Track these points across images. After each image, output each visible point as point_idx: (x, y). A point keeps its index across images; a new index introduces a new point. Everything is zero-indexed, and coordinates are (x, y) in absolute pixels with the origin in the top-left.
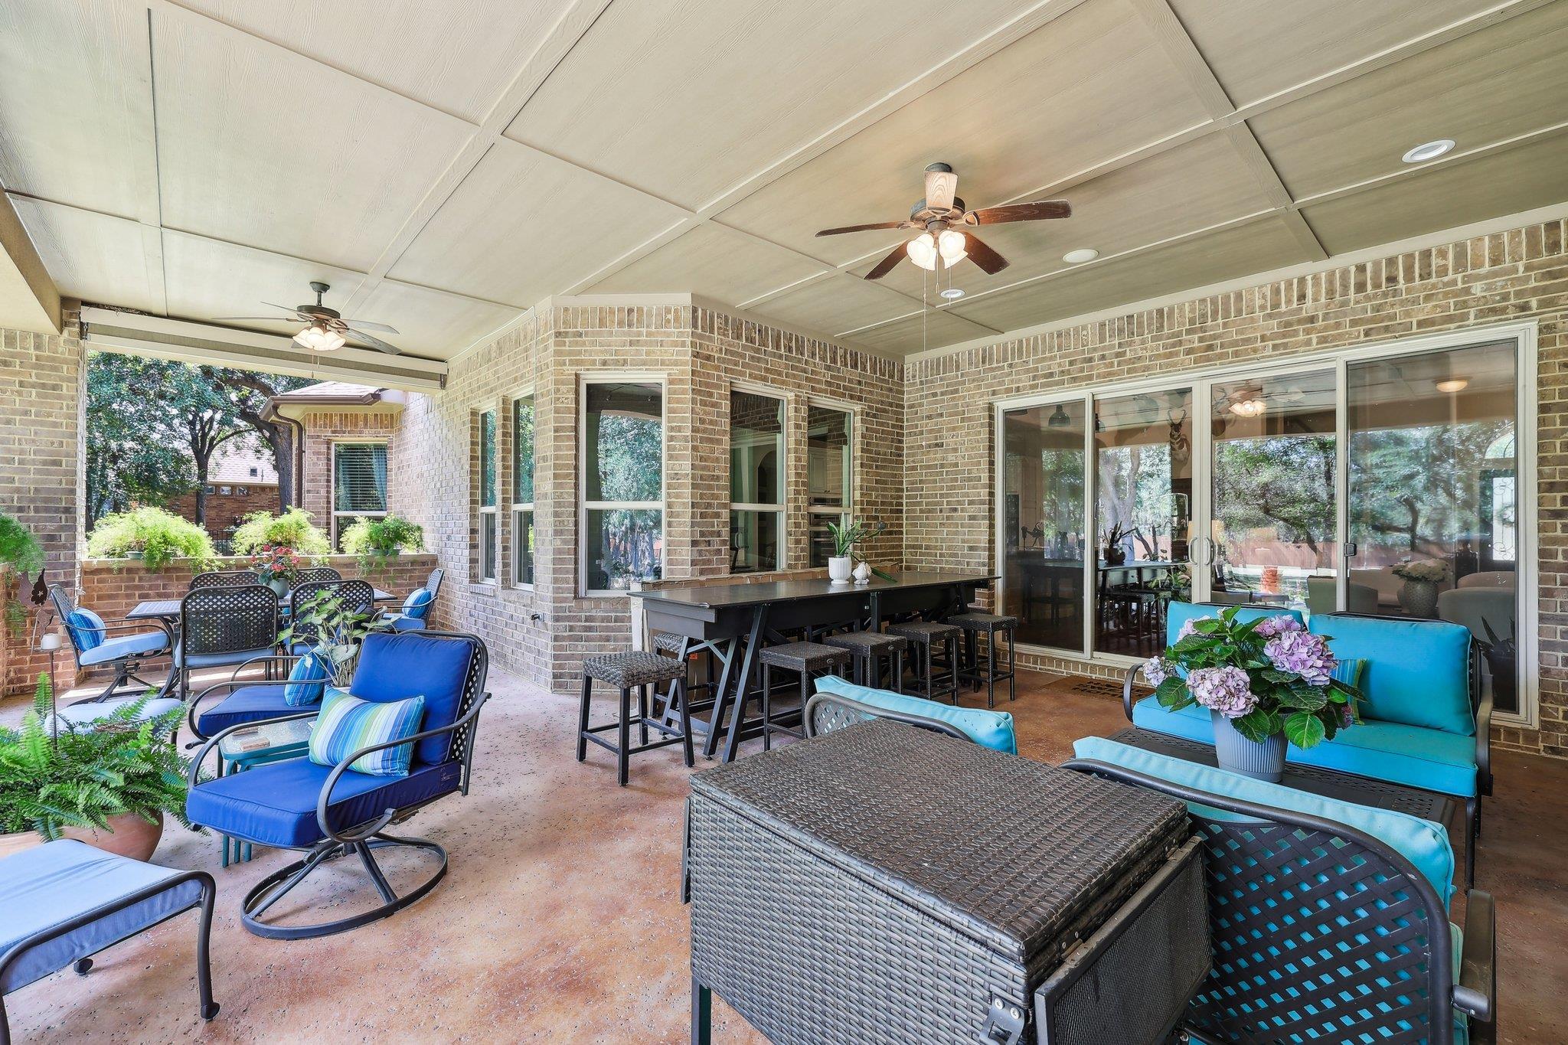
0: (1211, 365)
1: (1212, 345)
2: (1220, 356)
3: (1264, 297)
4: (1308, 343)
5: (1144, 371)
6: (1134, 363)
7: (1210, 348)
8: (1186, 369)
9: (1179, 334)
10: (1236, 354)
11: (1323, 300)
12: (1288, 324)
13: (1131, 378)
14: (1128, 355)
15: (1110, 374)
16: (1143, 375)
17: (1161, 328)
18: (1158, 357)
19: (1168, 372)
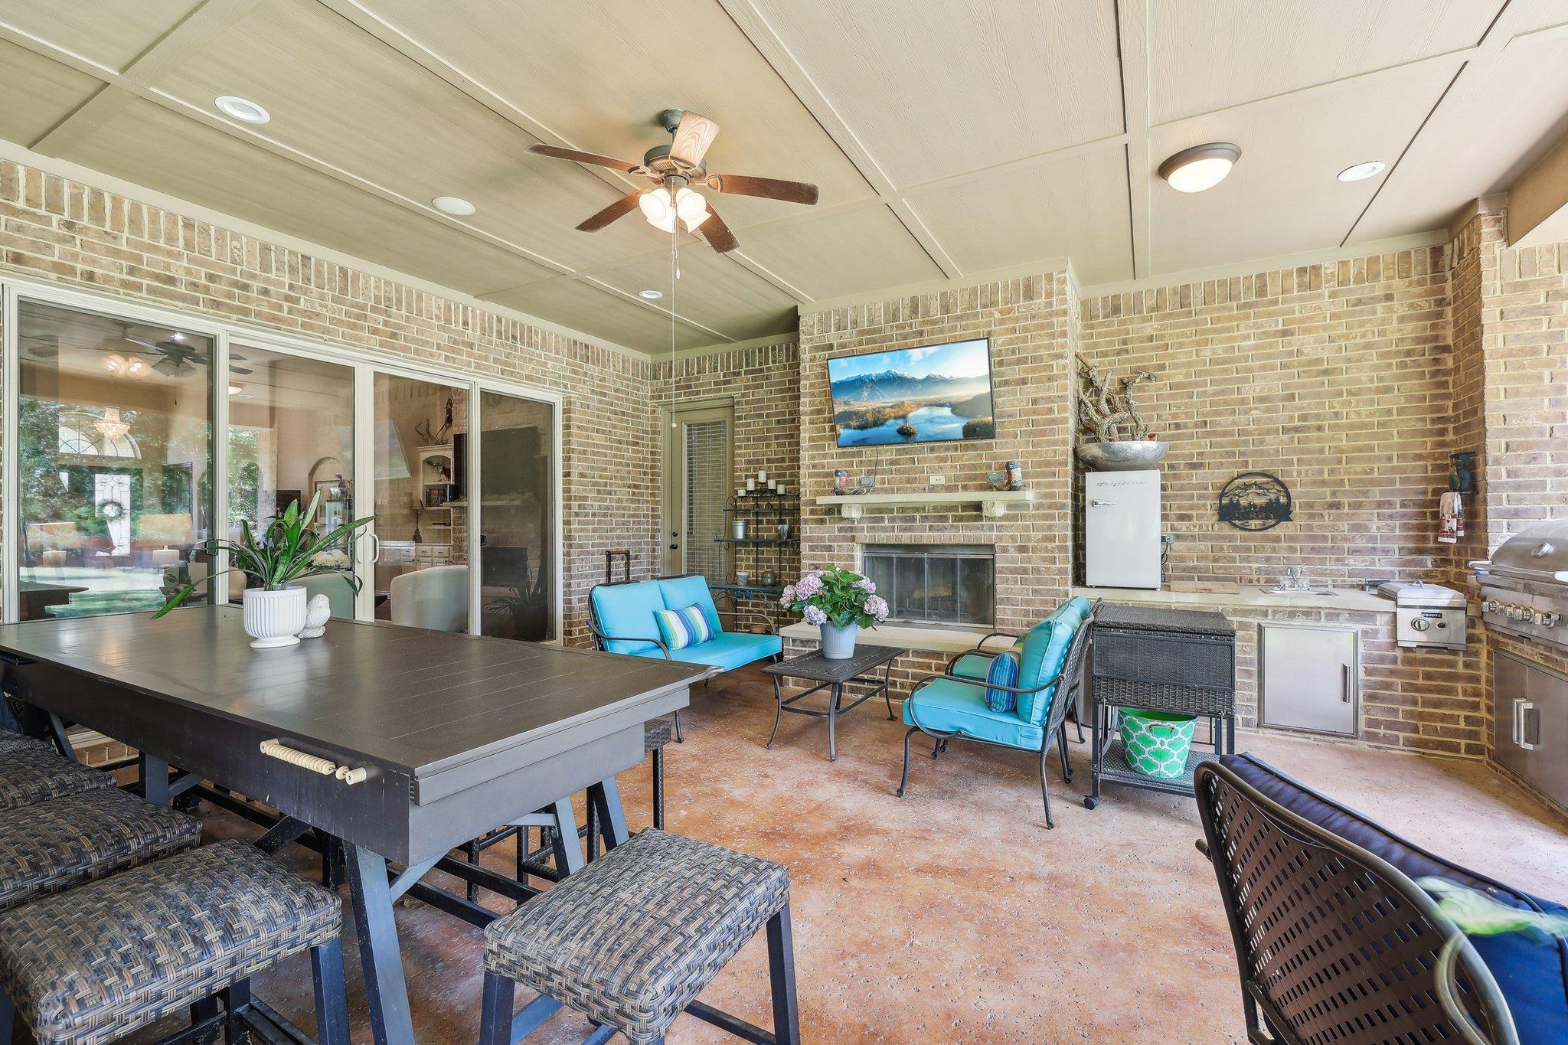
0: (395, 354)
1: (396, 334)
2: (405, 349)
3: (439, 308)
4: (469, 364)
5: (324, 333)
6: (310, 318)
7: (394, 335)
8: (372, 349)
9: (363, 307)
10: (417, 352)
11: (478, 333)
12: (455, 342)
13: (305, 334)
14: (302, 305)
15: (275, 319)
16: (321, 338)
17: (344, 290)
18: (340, 322)
19: (349, 344)
